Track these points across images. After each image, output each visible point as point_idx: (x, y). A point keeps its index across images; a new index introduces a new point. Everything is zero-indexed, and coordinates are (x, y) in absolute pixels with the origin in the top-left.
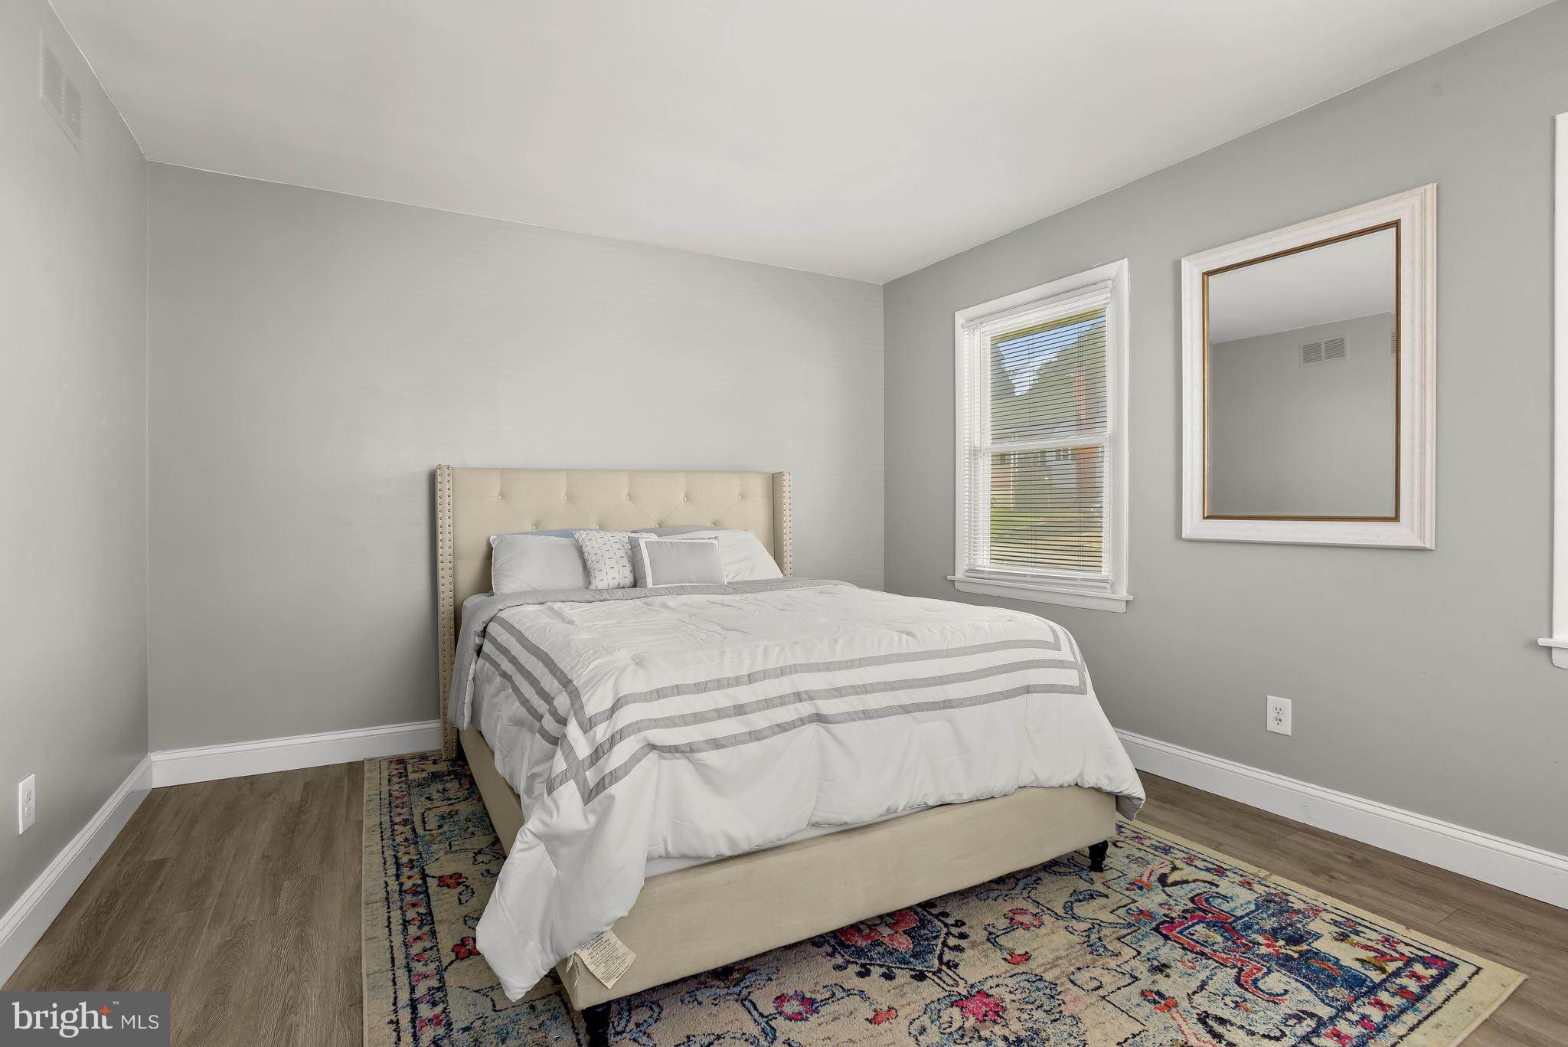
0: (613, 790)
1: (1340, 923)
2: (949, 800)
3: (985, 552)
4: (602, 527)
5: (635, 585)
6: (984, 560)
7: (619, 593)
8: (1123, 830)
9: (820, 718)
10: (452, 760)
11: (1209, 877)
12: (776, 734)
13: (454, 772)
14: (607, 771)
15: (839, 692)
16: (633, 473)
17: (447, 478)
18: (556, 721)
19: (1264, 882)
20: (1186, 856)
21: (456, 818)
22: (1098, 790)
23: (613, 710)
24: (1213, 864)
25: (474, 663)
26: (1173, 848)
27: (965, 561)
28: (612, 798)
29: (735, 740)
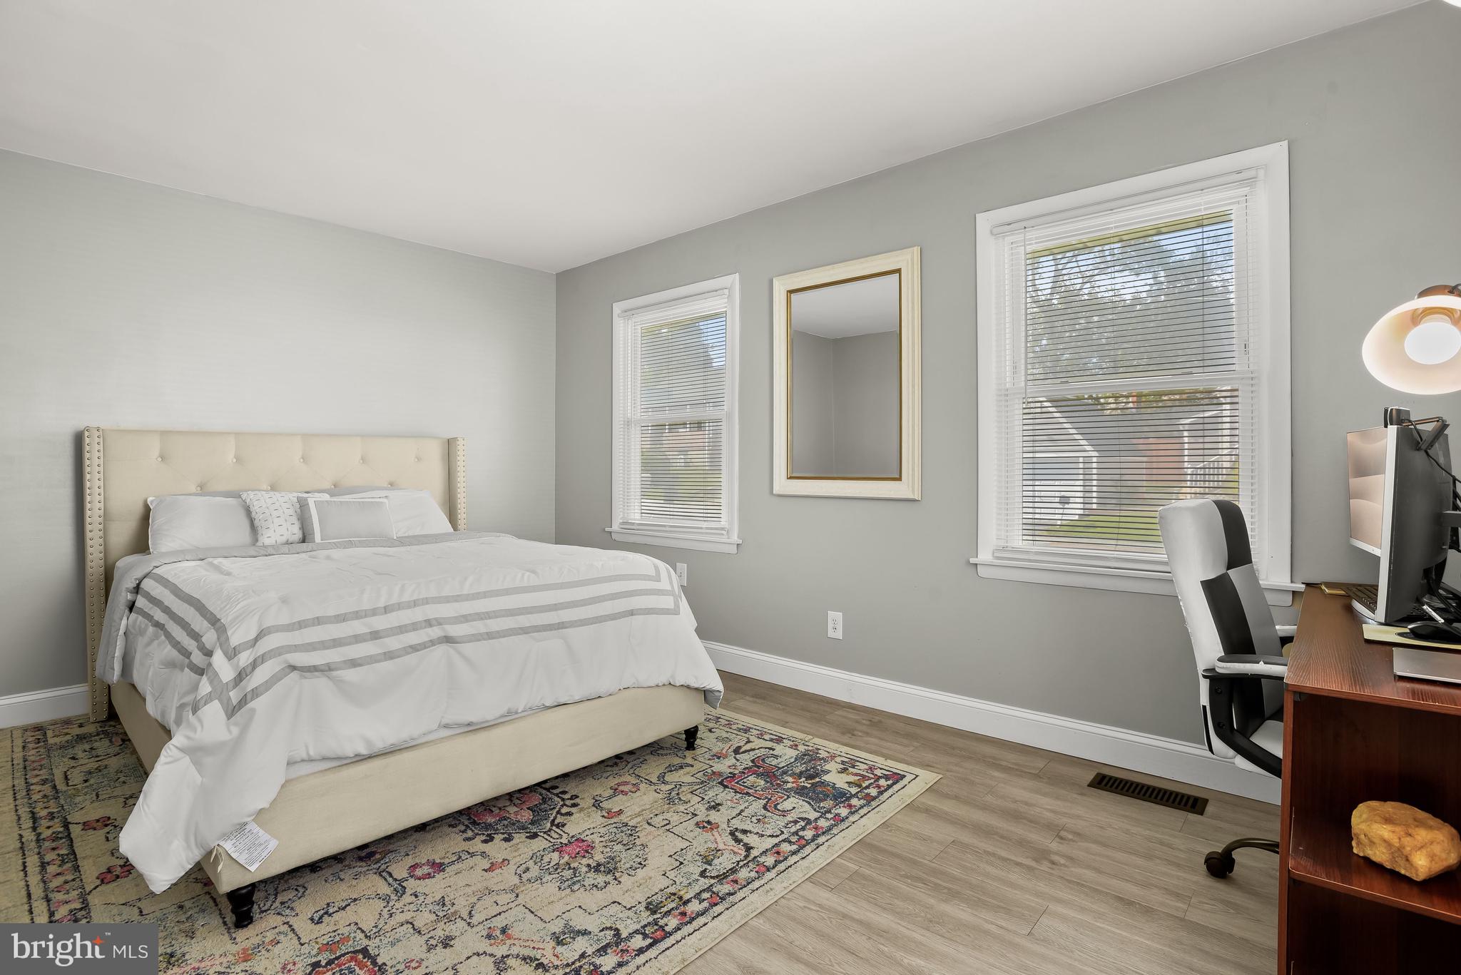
0: (255, 704)
1: (846, 762)
2: (563, 701)
3: (636, 508)
4: (273, 488)
5: (304, 541)
6: (635, 516)
7: (286, 549)
8: (720, 720)
9: (448, 640)
10: (102, 722)
11: (770, 744)
12: (408, 653)
13: (106, 733)
14: (249, 689)
15: (465, 619)
16: (307, 437)
17: (97, 440)
18: (204, 655)
19: (807, 743)
20: (759, 732)
21: (105, 772)
22: (688, 687)
23: (256, 640)
24: (777, 736)
25: (125, 618)
26: (752, 728)
27: (620, 515)
28: (253, 711)
29: (371, 660)
